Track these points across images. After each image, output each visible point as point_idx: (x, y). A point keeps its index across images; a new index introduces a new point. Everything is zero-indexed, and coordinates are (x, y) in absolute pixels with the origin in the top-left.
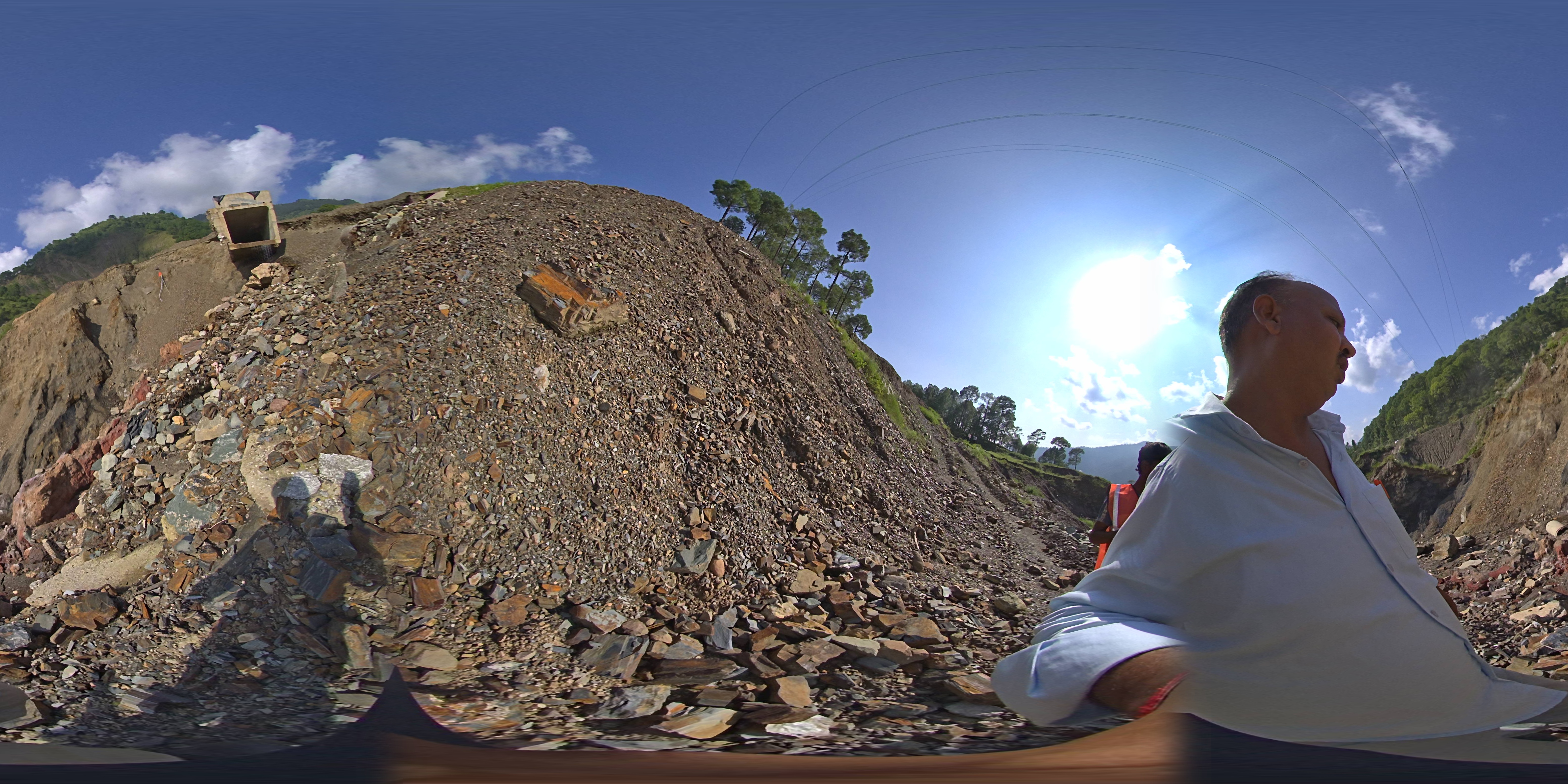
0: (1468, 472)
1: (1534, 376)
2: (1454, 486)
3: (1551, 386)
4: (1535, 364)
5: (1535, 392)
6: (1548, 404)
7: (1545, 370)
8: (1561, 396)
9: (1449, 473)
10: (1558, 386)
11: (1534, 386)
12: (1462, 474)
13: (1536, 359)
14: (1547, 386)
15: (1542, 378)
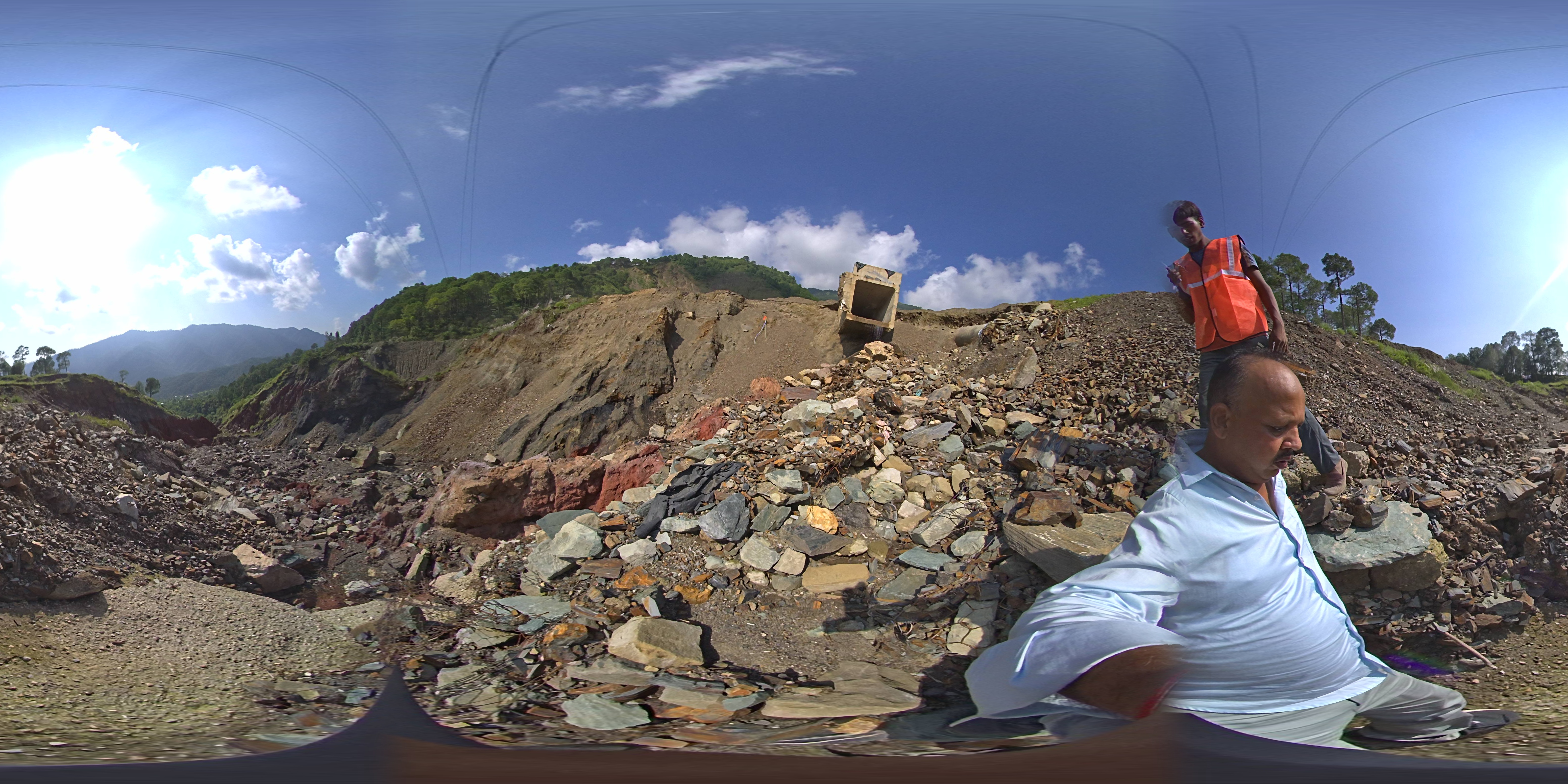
0: (424, 392)
1: (527, 326)
2: (406, 400)
3: (538, 343)
4: (534, 315)
5: (520, 341)
6: (527, 359)
7: (541, 324)
8: (543, 357)
9: (406, 387)
10: (545, 346)
11: (522, 336)
12: (418, 392)
13: (538, 311)
14: (535, 341)
15: (533, 332)
